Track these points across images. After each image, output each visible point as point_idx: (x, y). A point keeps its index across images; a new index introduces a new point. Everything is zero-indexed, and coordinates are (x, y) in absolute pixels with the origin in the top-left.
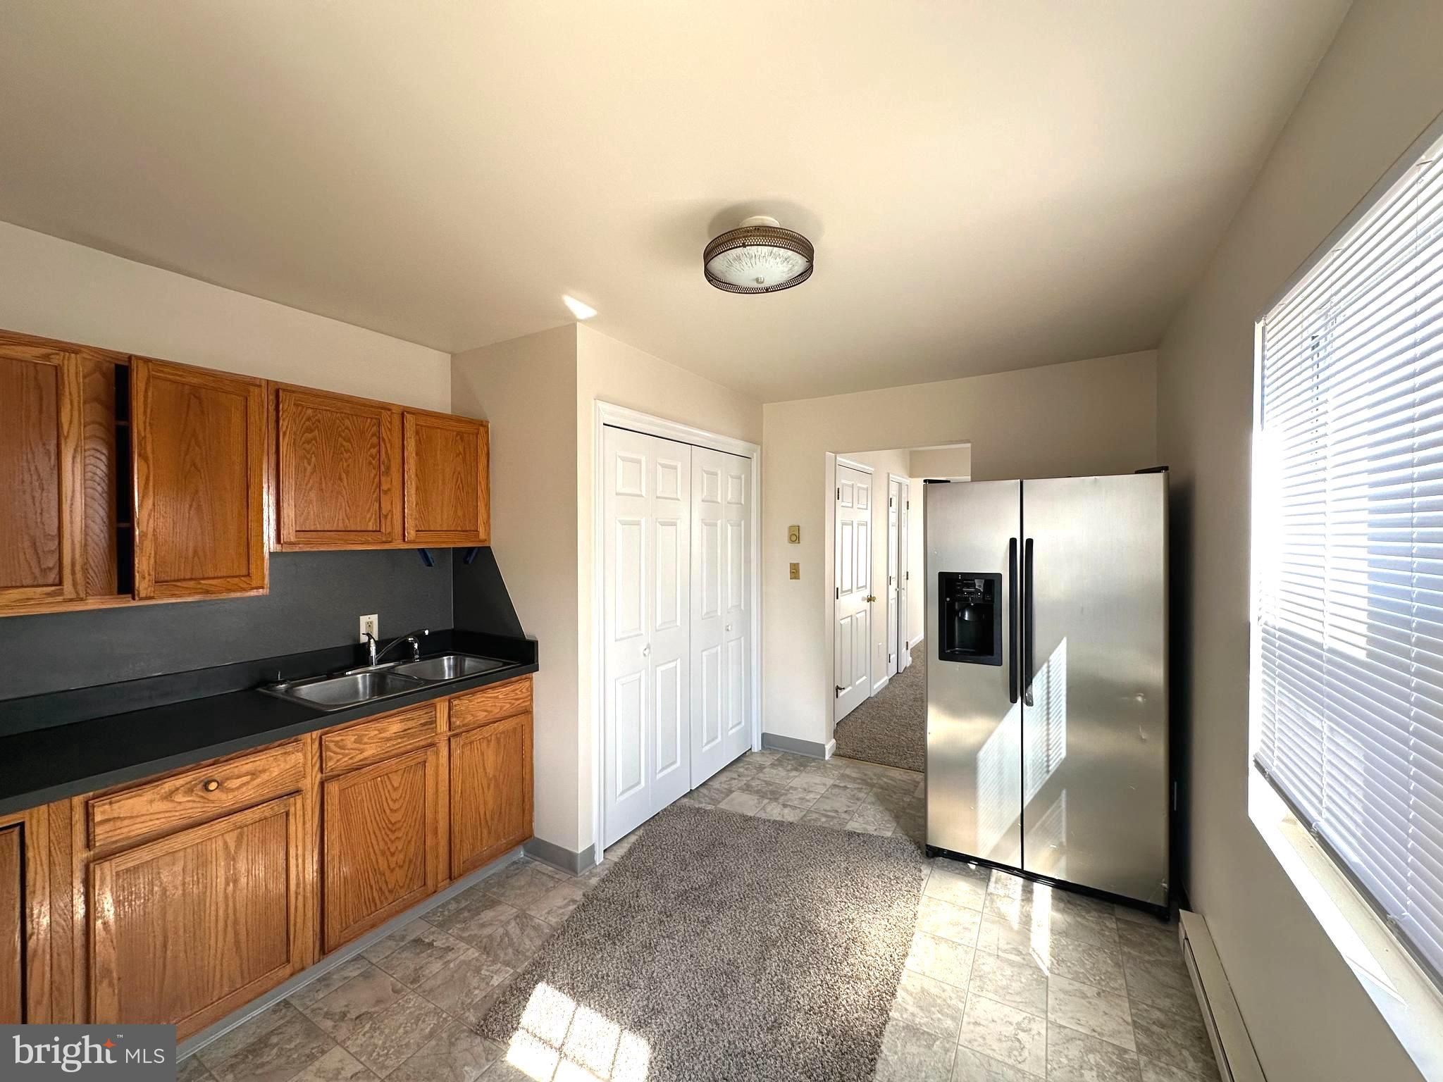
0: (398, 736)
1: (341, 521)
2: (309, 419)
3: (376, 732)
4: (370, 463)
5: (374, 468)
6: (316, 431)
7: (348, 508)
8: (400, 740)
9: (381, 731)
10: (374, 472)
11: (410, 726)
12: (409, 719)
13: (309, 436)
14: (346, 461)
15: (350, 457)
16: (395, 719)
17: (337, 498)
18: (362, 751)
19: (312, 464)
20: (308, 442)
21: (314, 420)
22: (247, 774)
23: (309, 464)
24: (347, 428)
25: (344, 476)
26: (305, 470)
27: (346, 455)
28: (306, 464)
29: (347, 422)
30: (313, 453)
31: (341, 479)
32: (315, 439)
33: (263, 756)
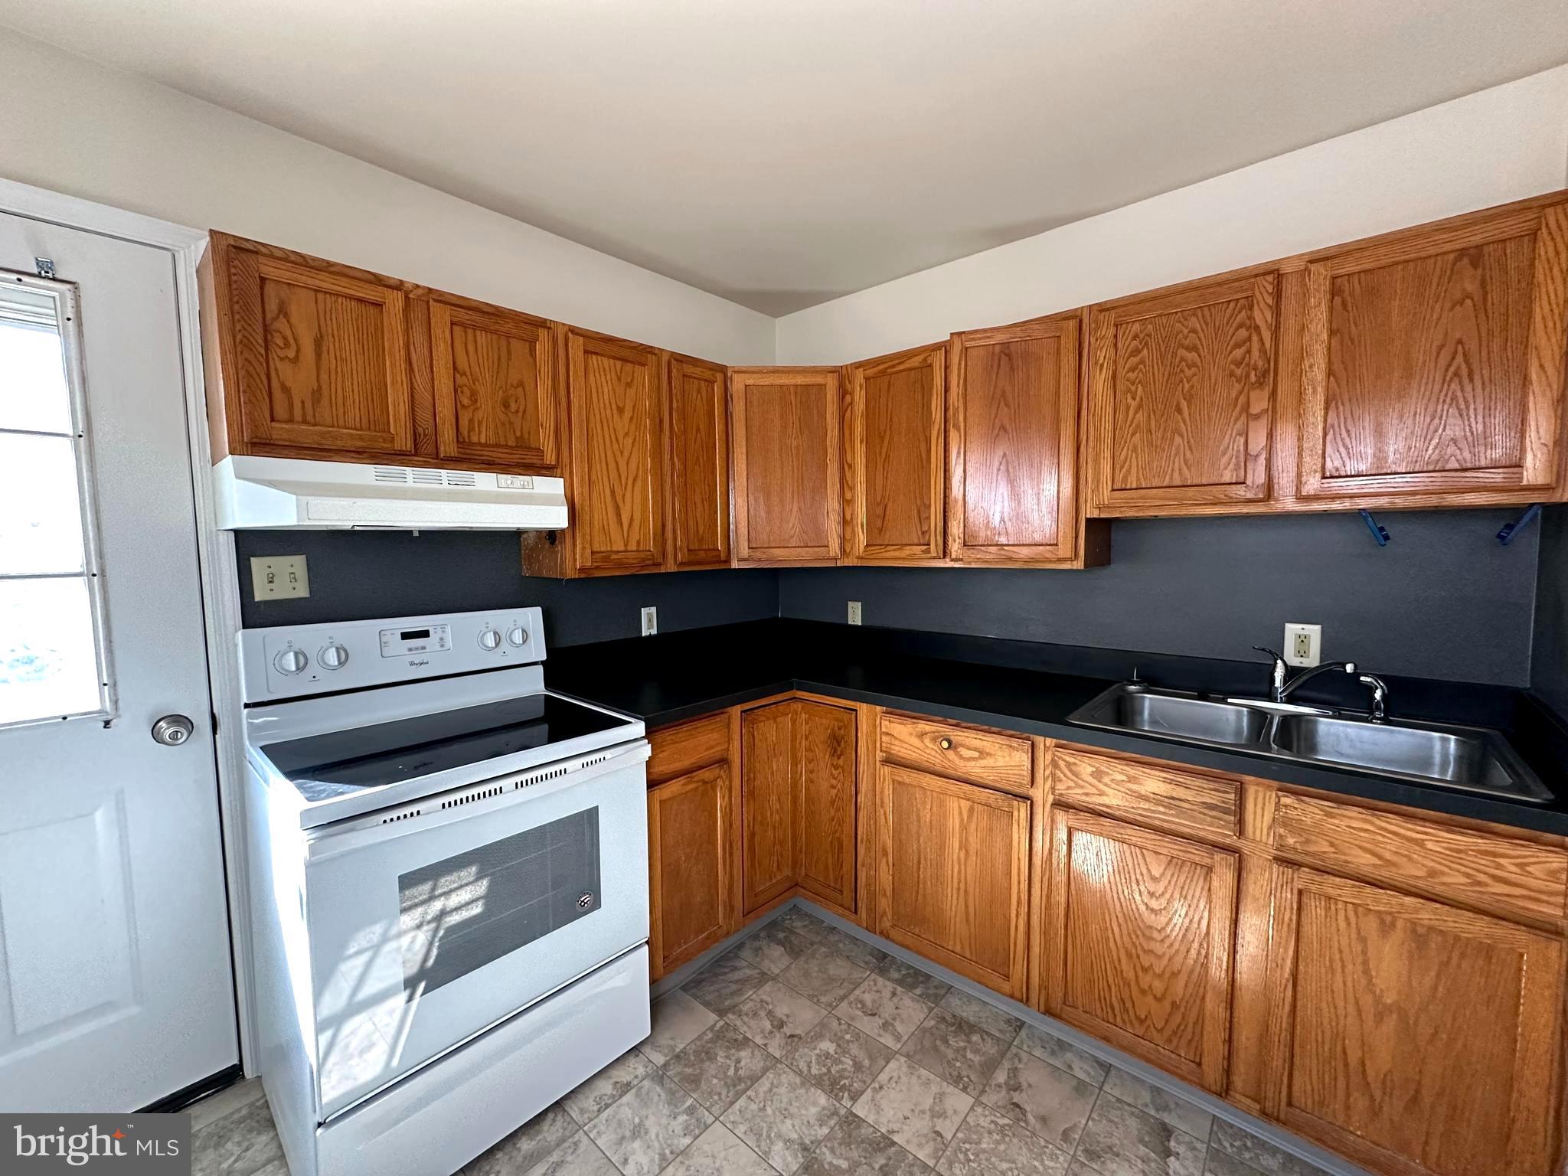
0: (1156, 799)
1: (1176, 474)
2: (1136, 337)
3: (1124, 778)
4: (1232, 374)
5: (1239, 381)
6: (1145, 351)
7: (1188, 453)
8: (1162, 809)
9: (1131, 779)
10: (1238, 387)
11: (1183, 797)
12: (1180, 784)
13: (1134, 360)
14: (1188, 382)
15: (1194, 375)
16: (1157, 773)
17: (1172, 439)
18: (1102, 794)
19: (1138, 399)
20: (1132, 369)
21: (1141, 336)
22: (975, 749)
23: (1134, 399)
24: (1193, 331)
25: (1184, 404)
26: (1128, 408)
27: (1188, 373)
28: (1130, 400)
29: (1194, 322)
30: (1139, 382)
31: (1179, 410)
32: (1142, 362)
33: (990, 738)
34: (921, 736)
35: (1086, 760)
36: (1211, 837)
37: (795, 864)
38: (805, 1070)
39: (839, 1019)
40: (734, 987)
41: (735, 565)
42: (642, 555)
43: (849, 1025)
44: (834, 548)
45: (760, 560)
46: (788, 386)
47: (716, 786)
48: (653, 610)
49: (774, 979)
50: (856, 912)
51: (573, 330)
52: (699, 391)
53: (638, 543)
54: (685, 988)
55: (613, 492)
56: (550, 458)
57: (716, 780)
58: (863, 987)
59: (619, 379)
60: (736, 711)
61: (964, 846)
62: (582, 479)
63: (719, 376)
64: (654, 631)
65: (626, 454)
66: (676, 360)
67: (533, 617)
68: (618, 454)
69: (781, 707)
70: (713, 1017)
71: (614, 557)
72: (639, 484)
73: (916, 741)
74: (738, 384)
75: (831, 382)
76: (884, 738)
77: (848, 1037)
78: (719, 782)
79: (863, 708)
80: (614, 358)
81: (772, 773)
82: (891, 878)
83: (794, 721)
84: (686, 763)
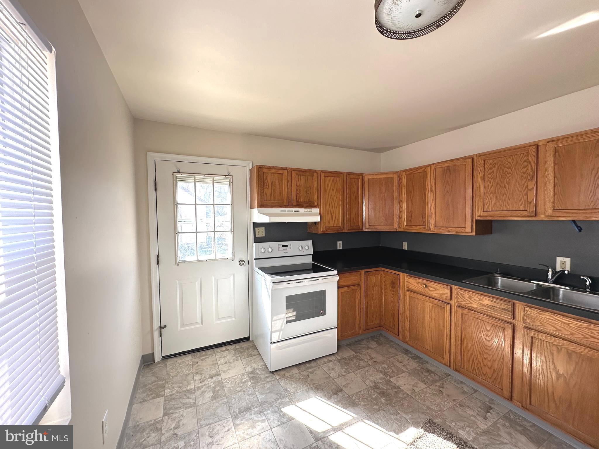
0: (488, 306)
1: (504, 207)
2: (490, 164)
3: (478, 299)
4: (522, 176)
5: (525, 178)
6: (494, 168)
7: (508, 200)
8: (489, 309)
9: (480, 300)
10: (525, 180)
11: (496, 306)
12: (494, 302)
13: (490, 171)
14: (508, 178)
15: (510, 176)
16: (488, 298)
17: (503, 196)
18: (471, 304)
19: (492, 183)
20: (490, 174)
21: (493, 164)
22: (434, 288)
23: (490, 183)
24: (509, 163)
25: (507, 185)
26: (488, 186)
27: (508, 175)
28: (489, 183)
29: (509, 160)
30: (492, 178)
31: (505, 187)
32: (493, 172)
33: (438, 285)
34: (418, 283)
35: (466, 293)
36: (505, 319)
37: (381, 320)
38: (378, 369)
39: (390, 361)
40: (360, 348)
41: (365, 230)
42: (338, 228)
43: (393, 363)
44: (396, 225)
45: (372, 229)
46: (382, 178)
47: (356, 291)
48: (341, 242)
49: (372, 349)
50: (399, 336)
51: (322, 172)
52: (355, 182)
53: (337, 224)
54: (347, 345)
55: (331, 212)
56: (316, 204)
57: (356, 290)
58: (399, 356)
59: (333, 182)
60: (363, 271)
61: (431, 317)
62: (323, 209)
63: (361, 177)
64: (341, 248)
65: (334, 201)
66: (348, 174)
67: (310, 243)
68: (332, 201)
69: (377, 272)
70: (353, 353)
71: (330, 228)
72: (337, 209)
73: (416, 285)
74: (366, 179)
75: (395, 177)
76: (407, 283)
77: (392, 365)
78: (357, 291)
79: (401, 274)
80: (332, 177)
81: (374, 291)
82: (409, 325)
83: (381, 277)
84: (348, 283)
